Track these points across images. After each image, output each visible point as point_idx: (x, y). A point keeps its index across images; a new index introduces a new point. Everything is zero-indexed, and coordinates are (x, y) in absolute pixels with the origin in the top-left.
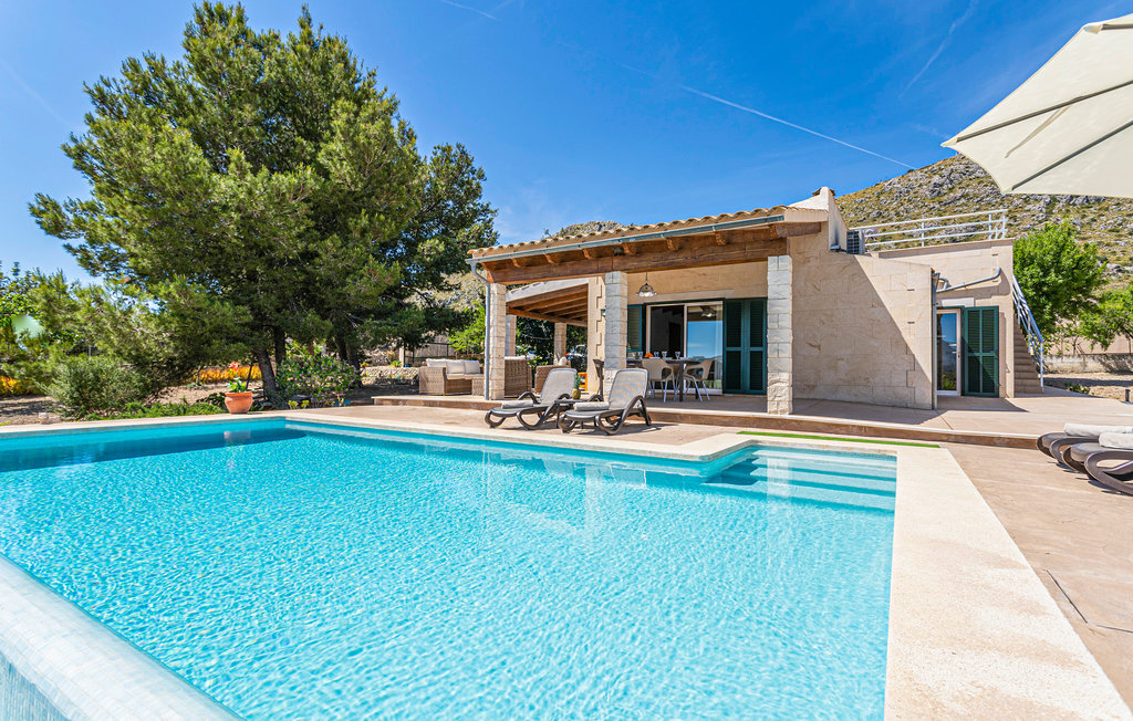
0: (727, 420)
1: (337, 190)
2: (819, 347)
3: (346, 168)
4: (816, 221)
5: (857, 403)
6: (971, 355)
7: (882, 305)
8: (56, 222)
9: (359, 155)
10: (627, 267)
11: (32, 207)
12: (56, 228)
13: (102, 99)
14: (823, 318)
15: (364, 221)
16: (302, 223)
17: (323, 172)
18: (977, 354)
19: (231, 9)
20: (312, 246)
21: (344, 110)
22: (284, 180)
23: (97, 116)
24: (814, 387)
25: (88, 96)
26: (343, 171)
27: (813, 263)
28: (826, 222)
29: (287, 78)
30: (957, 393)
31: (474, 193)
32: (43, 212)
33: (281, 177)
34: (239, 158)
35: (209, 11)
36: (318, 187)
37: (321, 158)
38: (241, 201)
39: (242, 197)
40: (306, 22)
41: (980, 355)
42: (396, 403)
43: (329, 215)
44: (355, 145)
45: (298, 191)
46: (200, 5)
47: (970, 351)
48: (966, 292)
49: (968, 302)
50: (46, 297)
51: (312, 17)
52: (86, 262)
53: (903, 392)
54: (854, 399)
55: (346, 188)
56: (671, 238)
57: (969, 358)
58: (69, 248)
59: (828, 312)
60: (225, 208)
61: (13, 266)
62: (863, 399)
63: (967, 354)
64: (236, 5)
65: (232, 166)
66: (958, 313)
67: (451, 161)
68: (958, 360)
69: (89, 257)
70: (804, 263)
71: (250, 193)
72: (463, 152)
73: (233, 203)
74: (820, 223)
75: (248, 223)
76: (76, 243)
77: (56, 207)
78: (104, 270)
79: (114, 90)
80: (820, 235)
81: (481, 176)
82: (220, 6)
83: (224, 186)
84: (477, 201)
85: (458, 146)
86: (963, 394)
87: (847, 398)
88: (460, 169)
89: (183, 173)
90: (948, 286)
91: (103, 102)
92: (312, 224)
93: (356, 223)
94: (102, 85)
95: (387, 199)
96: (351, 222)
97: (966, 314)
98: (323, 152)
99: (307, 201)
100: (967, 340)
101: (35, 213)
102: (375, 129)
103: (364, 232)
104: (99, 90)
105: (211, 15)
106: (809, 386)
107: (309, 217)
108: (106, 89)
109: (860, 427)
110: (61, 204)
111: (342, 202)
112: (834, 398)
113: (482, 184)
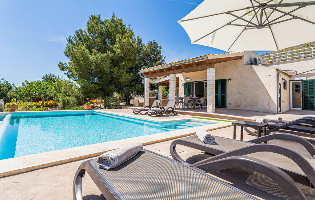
0: (196, 114)
1: (117, 56)
2: (241, 94)
3: (119, 51)
4: (239, 56)
5: (253, 111)
6: (305, 96)
7: (260, 80)
8: (62, 68)
9: (122, 47)
10: (174, 73)
11: (58, 65)
12: (62, 69)
13: (69, 40)
14: (243, 85)
15: (124, 63)
16: (109, 65)
17: (114, 52)
18: (307, 96)
19: (97, 16)
20: (112, 70)
21: (119, 36)
22: (104, 55)
23: (69, 44)
24: (240, 106)
25: (67, 40)
26: (118, 51)
27: (240, 68)
28: (243, 56)
29: (108, 30)
30: (300, 109)
31: (159, 53)
32: (60, 65)
33: (103, 54)
34: (95, 51)
35: (92, 17)
36: (112, 56)
37: (114, 49)
38: (95, 61)
39: (95, 60)
40: (114, 16)
41: (309, 96)
42: (126, 108)
43: (115, 62)
44: (121, 45)
45: (107, 57)
46: (90, 16)
47: (305, 95)
48: (303, 75)
49: (304, 78)
50: (57, 84)
51: (115, 15)
52: (68, 76)
53: (267, 108)
54: (252, 110)
55: (119, 55)
56: (182, 65)
57: (305, 97)
58: (65, 73)
59: (244, 83)
60: (92, 62)
61: (61, 77)
62: (255, 110)
63: (304, 96)
64: (98, 15)
65: (93, 53)
66: (301, 82)
67: (152, 45)
68: (301, 97)
69: (69, 75)
70: (237, 68)
71: (97, 58)
72: (155, 42)
73: (94, 61)
74: (241, 56)
75: (97, 66)
76: (66, 72)
77: (62, 64)
78: (72, 78)
79: (72, 38)
80: (241, 60)
81: (161, 48)
82: (94, 15)
83: (92, 57)
84: (160, 55)
85: (154, 41)
86: (302, 109)
87: (250, 110)
88: (154, 47)
89: (83, 55)
90: (297, 73)
91: (70, 41)
92: (112, 65)
93: (122, 64)
94: (69, 37)
95: (130, 57)
96: (120, 64)
97: (303, 82)
98: (114, 48)
99: (110, 59)
100: (303, 91)
101: (59, 66)
102: (125, 40)
103: (124, 66)
104: (69, 39)
105: (93, 18)
106: (238, 106)
107: (111, 63)
108: (70, 38)
109: (229, 117)
110: (64, 64)
111: (119, 59)
112: (245, 109)
113: (161, 50)
